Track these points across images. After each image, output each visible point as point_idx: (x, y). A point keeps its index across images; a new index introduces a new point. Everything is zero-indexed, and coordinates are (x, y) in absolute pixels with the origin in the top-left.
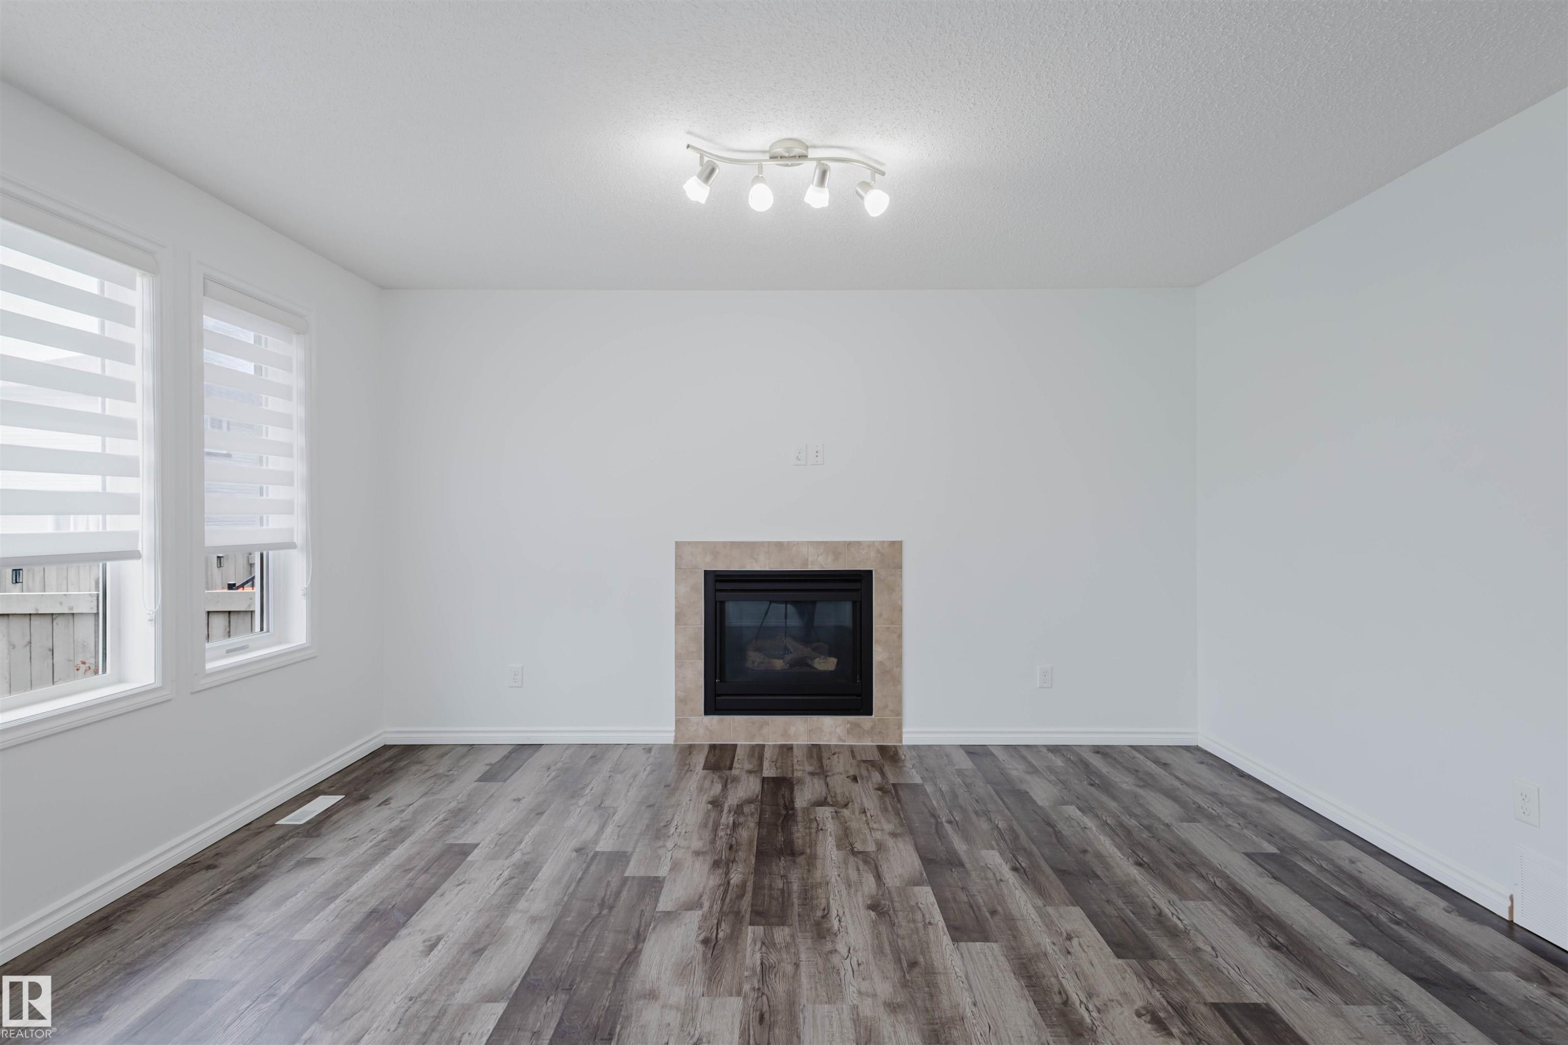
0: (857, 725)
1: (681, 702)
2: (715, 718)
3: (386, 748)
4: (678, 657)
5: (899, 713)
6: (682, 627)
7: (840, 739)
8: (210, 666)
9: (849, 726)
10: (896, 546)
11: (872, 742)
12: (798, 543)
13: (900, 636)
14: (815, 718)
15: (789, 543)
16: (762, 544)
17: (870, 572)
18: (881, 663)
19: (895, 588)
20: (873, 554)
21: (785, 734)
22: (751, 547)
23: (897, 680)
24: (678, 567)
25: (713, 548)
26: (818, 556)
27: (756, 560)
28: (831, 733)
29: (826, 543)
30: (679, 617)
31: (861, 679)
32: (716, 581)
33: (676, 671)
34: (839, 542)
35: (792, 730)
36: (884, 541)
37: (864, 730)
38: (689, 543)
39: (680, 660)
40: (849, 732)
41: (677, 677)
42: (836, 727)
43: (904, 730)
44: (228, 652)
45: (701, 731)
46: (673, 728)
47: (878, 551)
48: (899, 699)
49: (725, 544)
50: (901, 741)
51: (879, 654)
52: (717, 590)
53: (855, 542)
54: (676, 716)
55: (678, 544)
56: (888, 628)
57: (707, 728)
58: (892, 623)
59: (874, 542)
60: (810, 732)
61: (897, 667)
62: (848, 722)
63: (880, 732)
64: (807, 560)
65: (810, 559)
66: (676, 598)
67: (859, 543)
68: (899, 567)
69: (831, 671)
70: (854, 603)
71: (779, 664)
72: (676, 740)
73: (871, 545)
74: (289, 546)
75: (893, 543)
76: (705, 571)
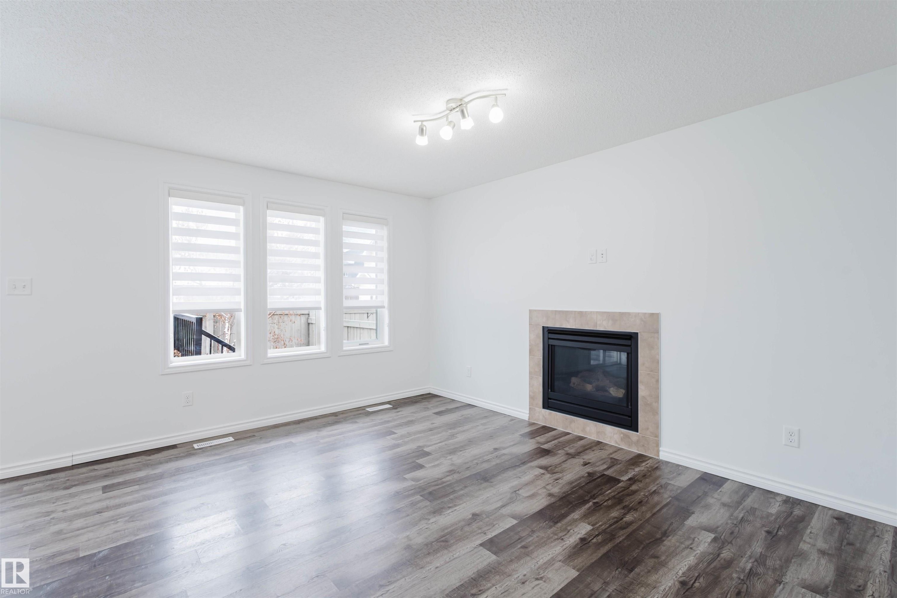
0: (627, 436)
1: (532, 398)
2: (547, 412)
3: (429, 394)
4: (531, 373)
5: (657, 435)
6: (532, 357)
7: (617, 443)
8: (345, 348)
9: (622, 435)
10: (655, 317)
11: (638, 450)
12: (591, 312)
13: (658, 381)
14: (602, 425)
15: (585, 312)
16: (571, 312)
17: (637, 333)
18: (644, 397)
19: (655, 346)
20: (638, 321)
21: (584, 430)
22: (565, 314)
23: (656, 412)
24: (530, 324)
25: (546, 314)
26: (603, 321)
27: (568, 322)
28: (611, 437)
29: (608, 312)
30: (531, 351)
31: (632, 406)
32: (549, 333)
33: (529, 381)
34: (616, 313)
35: (588, 429)
36: (646, 313)
37: (632, 441)
38: (535, 310)
39: (531, 375)
40: (622, 439)
41: (530, 384)
42: (614, 434)
43: (660, 449)
44: (360, 344)
45: (541, 417)
46: (528, 412)
47: (642, 319)
48: (657, 426)
49: (552, 311)
50: (658, 456)
51: (643, 391)
52: (549, 338)
53: (626, 313)
54: (529, 406)
55: (531, 311)
56: (649, 374)
57: (544, 417)
58: (652, 371)
59: (639, 313)
60: (598, 433)
61: (655, 402)
62: (622, 433)
63: (643, 446)
65: (598, 323)
66: (529, 341)
67: (629, 314)
68: (658, 331)
69: (620, 398)
70: (628, 354)
71: (589, 388)
72: (529, 419)
73: (637, 315)
74: (383, 307)
75: (652, 315)
76: (543, 327)
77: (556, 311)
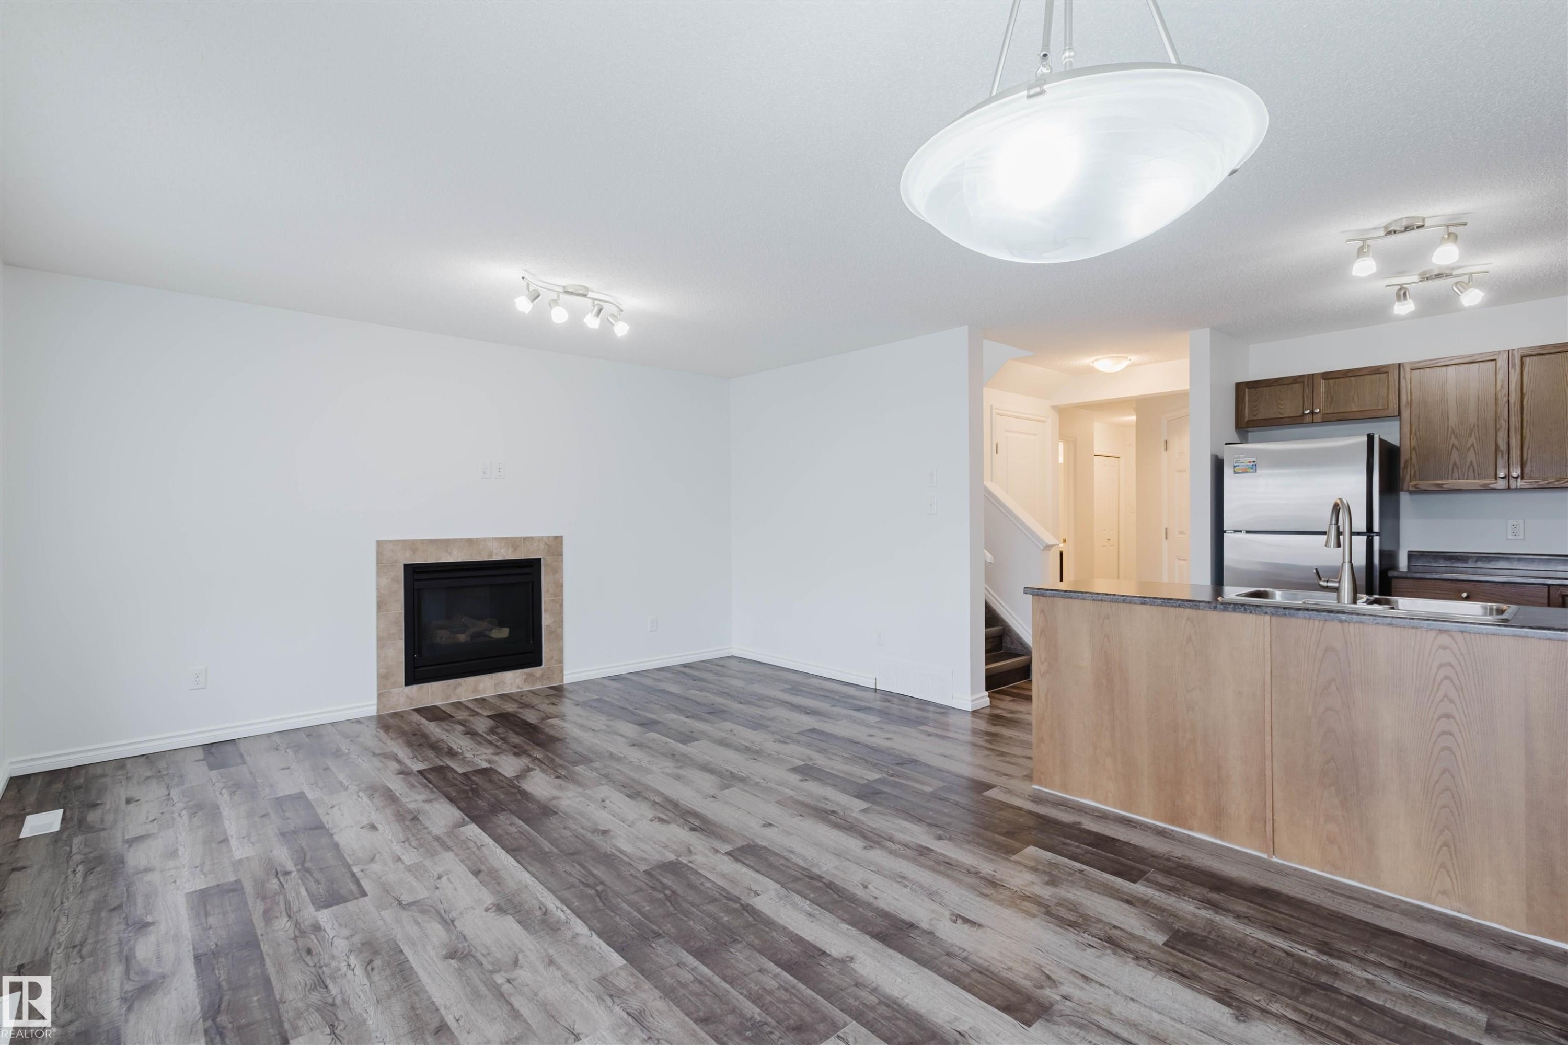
0: (530, 675)
1: (383, 676)
2: (414, 688)
4: (380, 639)
5: (561, 661)
6: (383, 613)
7: (518, 687)
9: (523, 676)
10: (558, 540)
11: (542, 685)
12: (485, 539)
13: (561, 605)
14: (499, 674)
15: (477, 539)
16: (455, 540)
17: (539, 560)
18: (548, 626)
19: (557, 570)
20: (542, 546)
21: (475, 690)
22: (446, 544)
23: (559, 637)
24: (379, 562)
25: (412, 545)
26: (501, 548)
27: (450, 554)
28: (511, 684)
29: (507, 538)
30: (380, 605)
31: (533, 640)
32: (416, 573)
33: (378, 652)
34: (517, 538)
35: (481, 686)
36: (549, 537)
37: (536, 678)
38: (390, 541)
39: (381, 642)
40: (525, 681)
41: (378, 656)
42: (516, 679)
43: (565, 673)
45: (402, 700)
46: (375, 701)
47: (546, 544)
48: (561, 651)
49: (423, 542)
50: (563, 681)
51: (546, 620)
52: (416, 581)
53: (528, 537)
54: (378, 691)
55: (379, 543)
56: (553, 600)
57: (407, 697)
58: (556, 596)
59: (543, 537)
61: (558, 628)
62: (525, 674)
63: (548, 678)
64: (492, 552)
65: (495, 551)
66: (377, 589)
67: (532, 538)
68: (560, 554)
69: (506, 638)
71: (462, 638)
72: (378, 711)
73: (540, 539)
75: (556, 537)
76: (405, 565)
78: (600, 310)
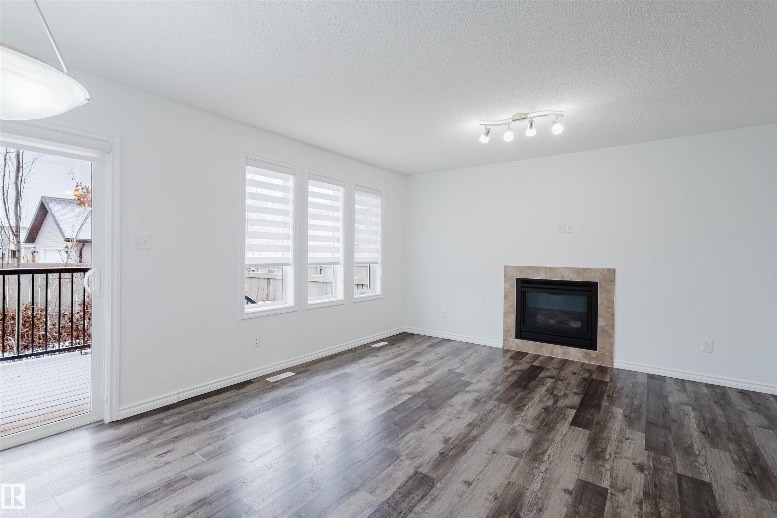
0: (587, 354)
1: (506, 331)
2: (520, 341)
3: (404, 333)
4: (505, 313)
5: (612, 352)
6: (507, 301)
7: (579, 359)
8: (355, 296)
9: (584, 354)
10: (612, 271)
11: (597, 363)
12: (560, 268)
13: (613, 315)
14: (567, 347)
15: (555, 268)
16: (542, 268)
17: (597, 283)
18: (602, 326)
19: (611, 291)
20: (598, 274)
21: (552, 352)
22: (537, 269)
23: (610, 335)
24: (505, 276)
25: (520, 269)
26: (569, 274)
27: (540, 275)
28: (574, 356)
29: (574, 268)
30: (505, 297)
31: (591, 332)
32: (522, 283)
33: (504, 319)
34: (580, 268)
35: (555, 351)
36: (604, 269)
37: (592, 357)
38: (510, 266)
39: (506, 314)
40: (584, 356)
41: (504, 321)
42: (577, 353)
43: (614, 361)
44: (361, 293)
45: (514, 345)
46: (502, 342)
47: (601, 273)
48: (612, 345)
49: (525, 267)
50: (613, 365)
51: (601, 322)
52: (522, 287)
53: (588, 268)
54: (504, 337)
55: (505, 267)
56: (606, 310)
57: (516, 344)
58: (608, 308)
59: (599, 268)
60: (564, 353)
61: (611, 329)
62: (584, 352)
63: (601, 360)
64: (564, 276)
66: (504, 289)
67: (591, 269)
68: (613, 281)
69: (578, 328)
70: (588, 297)
71: (552, 322)
72: (503, 346)
73: (597, 270)
74: (376, 263)
75: (610, 270)
76: (517, 278)
77: (529, 267)
78: (531, 124)
